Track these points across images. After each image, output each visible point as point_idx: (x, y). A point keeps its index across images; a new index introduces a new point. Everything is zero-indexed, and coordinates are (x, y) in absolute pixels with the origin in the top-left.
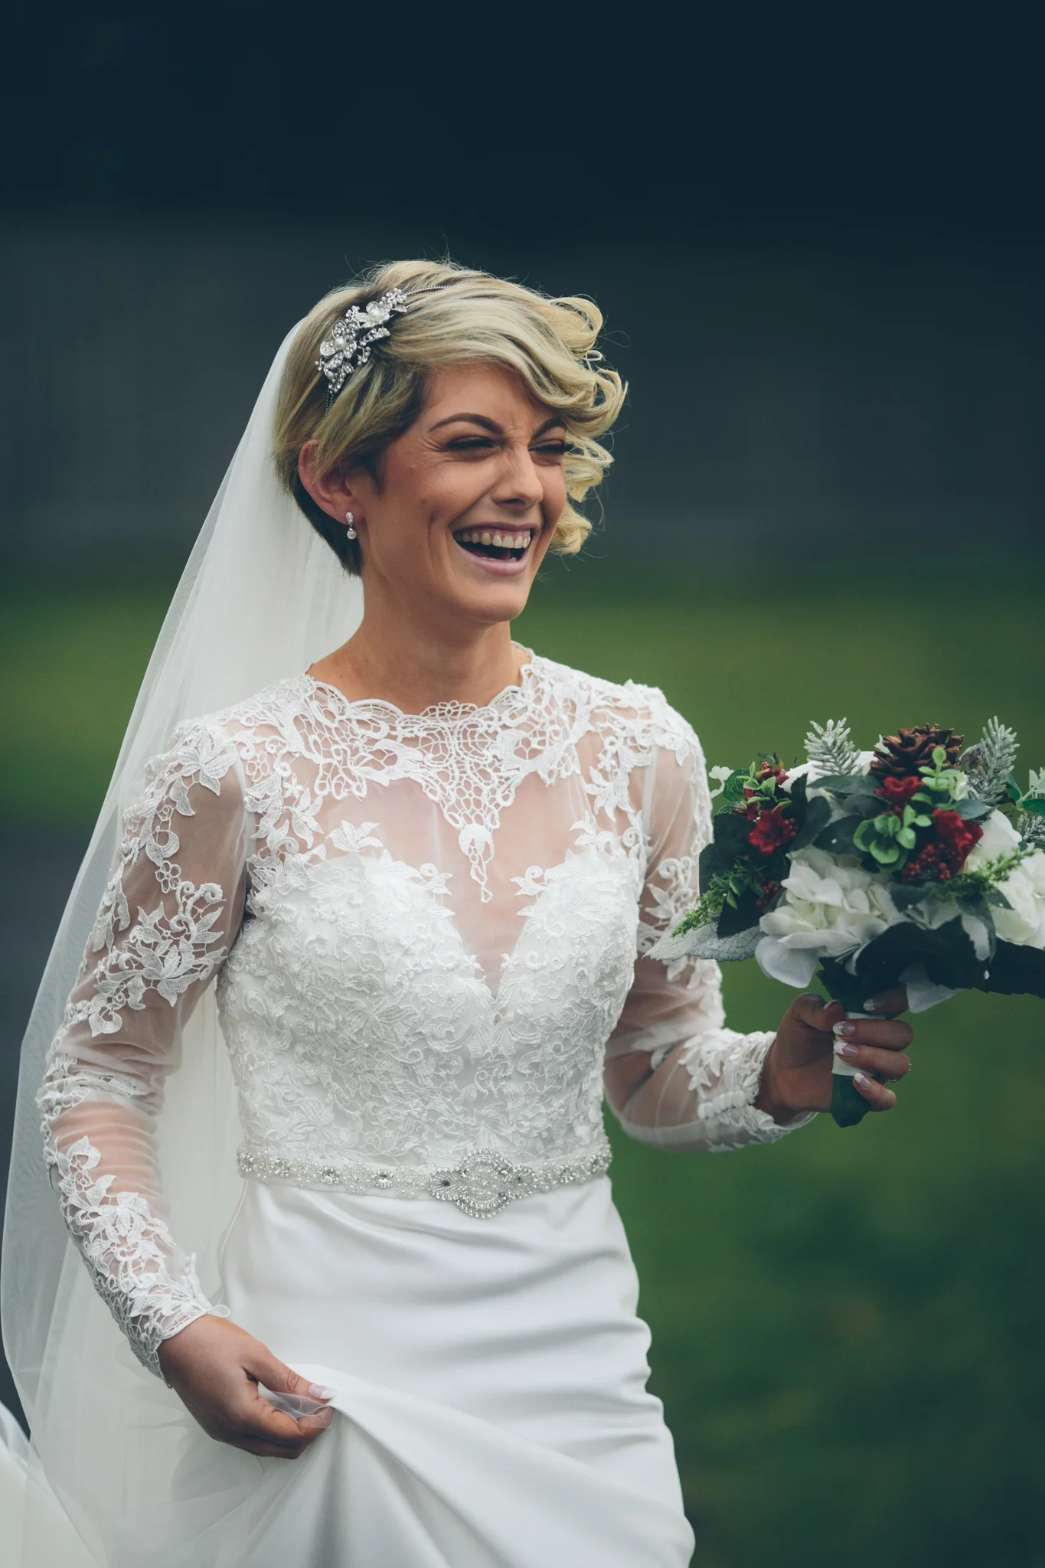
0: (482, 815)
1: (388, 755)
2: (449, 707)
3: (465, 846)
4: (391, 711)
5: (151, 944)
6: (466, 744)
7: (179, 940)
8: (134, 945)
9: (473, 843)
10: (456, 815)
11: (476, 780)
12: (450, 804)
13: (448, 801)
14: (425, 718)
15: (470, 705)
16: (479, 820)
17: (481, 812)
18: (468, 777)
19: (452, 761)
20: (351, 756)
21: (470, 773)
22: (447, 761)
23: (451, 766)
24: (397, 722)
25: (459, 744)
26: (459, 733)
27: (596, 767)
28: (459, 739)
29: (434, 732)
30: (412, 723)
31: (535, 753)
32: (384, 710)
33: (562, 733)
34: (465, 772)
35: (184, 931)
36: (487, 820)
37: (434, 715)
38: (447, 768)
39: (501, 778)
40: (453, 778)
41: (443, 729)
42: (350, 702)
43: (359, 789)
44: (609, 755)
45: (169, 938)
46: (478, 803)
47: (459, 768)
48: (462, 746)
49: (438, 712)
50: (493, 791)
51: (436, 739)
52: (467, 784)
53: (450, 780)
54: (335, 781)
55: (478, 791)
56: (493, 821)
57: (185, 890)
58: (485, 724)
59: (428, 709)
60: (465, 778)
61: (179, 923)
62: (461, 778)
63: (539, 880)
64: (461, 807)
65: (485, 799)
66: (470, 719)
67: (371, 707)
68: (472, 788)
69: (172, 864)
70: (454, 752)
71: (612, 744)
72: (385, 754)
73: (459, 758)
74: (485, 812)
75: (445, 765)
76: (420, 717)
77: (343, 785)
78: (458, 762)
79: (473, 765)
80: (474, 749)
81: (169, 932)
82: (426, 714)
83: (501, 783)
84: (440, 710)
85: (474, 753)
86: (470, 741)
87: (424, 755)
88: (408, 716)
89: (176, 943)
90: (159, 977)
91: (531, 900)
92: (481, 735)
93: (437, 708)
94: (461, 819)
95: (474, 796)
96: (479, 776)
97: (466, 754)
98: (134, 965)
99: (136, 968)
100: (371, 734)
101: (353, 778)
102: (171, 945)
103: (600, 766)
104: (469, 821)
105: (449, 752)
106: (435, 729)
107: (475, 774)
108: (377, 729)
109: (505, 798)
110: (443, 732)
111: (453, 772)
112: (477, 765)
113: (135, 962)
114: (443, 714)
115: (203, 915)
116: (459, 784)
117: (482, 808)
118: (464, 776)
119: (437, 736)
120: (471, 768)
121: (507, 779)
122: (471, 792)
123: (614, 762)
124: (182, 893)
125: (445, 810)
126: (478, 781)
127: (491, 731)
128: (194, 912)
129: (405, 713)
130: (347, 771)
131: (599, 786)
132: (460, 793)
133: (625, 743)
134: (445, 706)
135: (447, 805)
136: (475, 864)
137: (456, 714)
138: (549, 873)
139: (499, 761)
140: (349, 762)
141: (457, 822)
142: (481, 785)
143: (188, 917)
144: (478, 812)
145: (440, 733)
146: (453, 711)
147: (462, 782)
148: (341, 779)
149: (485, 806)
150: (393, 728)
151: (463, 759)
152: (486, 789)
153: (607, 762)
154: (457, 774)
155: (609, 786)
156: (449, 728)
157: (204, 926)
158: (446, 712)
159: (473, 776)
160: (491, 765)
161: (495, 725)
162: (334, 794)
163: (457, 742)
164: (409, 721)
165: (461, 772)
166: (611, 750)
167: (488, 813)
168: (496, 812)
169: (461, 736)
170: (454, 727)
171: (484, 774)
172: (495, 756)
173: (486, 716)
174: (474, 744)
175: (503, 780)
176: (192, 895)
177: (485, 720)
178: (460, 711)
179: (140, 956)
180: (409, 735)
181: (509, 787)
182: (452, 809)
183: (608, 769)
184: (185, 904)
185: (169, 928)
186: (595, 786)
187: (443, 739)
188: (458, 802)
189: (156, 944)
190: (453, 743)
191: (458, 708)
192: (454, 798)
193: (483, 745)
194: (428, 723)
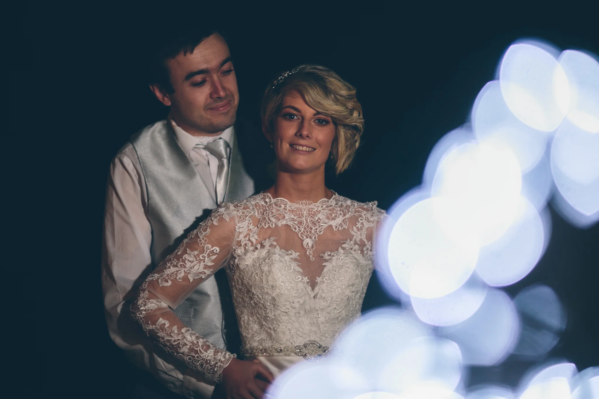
0: (312, 236)
1: (282, 215)
2: (304, 202)
3: (305, 245)
4: (286, 201)
5: (191, 261)
6: (309, 214)
7: (201, 262)
8: (185, 260)
9: (308, 244)
10: (303, 236)
12: (302, 232)
13: (301, 231)
14: (296, 205)
15: (311, 202)
16: (311, 238)
17: (311, 235)
18: (308, 224)
19: (304, 219)
20: (271, 214)
21: (309, 223)
22: (302, 218)
23: (303, 220)
24: (287, 206)
25: (307, 213)
26: (307, 210)
27: (355, 226)
28: (307, 212)
29: (299, 209)
30: (292, 205)
31: (334, 219)
32: (283, 201)
33: (342, 214)
34: (307, 222)
35: (204, 259)
36: (313, 238)
37: (299, 204)
38: (302, 220)
39: (320, 225)
40: (304, 224)
41: (302, 208)
42: (273, 198)
43: (272, 224)
44: (360, 223)
45: (198, 260)
46: (311, 232)
47: (306, 221)
48: (308, 214)
49: (300, 203)
50: (316, 229)
51: (299, 212)
52: (308, 226)
53: (303, 224)
54: (265, 222)
55: (311, 228)
56: (315, 238)
57: (208, 247)
58: (316, 208)
59: (297, 202)
60: (307, 224)
61: (203, 256)
62: (306, 224)
63: (329, 255)
64: (305, 233)
65: (313, 231)
66: (311, 206)
67: (279, 200)
68: (309, 228)
69: (206, 238)
70: (305, 216)
71: (361, 220)
72: (281, 215)
73: (306, 218)
74: (313, 235)
75: (301, 220)
76: (294, 204)
77: (267, 223)
78: (306, 219)
79: (310, 220)
80: (311, 215)
81: (199, 258)
82: (297, 203)
83: (320, 227)
84: (301, 202)
85: (311, 217)
86: (310, 213)
87: (295, 216)
88: (291, 203)
89: (200, 262)
90: (191, 272)
91: (326, 261)
92: (314, 212)
93: (300, 202)
94: (305, 237)
95: (309, 230)
96: (312, 224)
97: (309, 217)
98: (183, 266)
99: (183, 267)
100: (278, 208)
101: (271, 221)
102: (197, 263)
103: (357, 226)
104: (307, 238)
105: (303, 216)
106: (299, 208)
107: (311, 223)
108: (281, 207)
109: (320, 232)
110: (302, 209)
111: (304, 222)
112: (312, 220)
113: (184, 265)
114: (302, 204)
115: (211, 256)
116: (305, 226)
117: (312, 234)
118: (307, 223)
119: (299, 210)
120: (310, 222)
121: (322, 226)
122: (309, 229)
123: (361, 226)
124: (207, 248)
125: (299, 234)
126: (311, 226)
127: (318, 210)
128: (209, 254)
129: (290, 203)
130: (269, 219)
131: (355, 232)
132: (305, 229)
133: (365, 220)
134: (303, 201)
135: (300, 232)
136: (308, 251)
137: (306, 204)
138: (333, 254)
139: (320, 220)
140: (270, 216)
141: (303, 237)
142: (312, 227)
143: (206, 255)
144: (310, 235)
145: (300, 209)
146: (305, 203)
147: (306, 225)
148: (266, 221)
149: (313, 233)
150: (286, 207)
151: (307, 218)
152: (314, 228)
153: (359, 225)
154: (305, 223)
155: (359, 233)
156: (304, 208)
157: (210, 259)
158: (303, 203)
159: (310, 224)
160: (316, 221)
161: (320, 209)
162: (264, 226)
163: (306, 213)
164: (291, 205)
165: (306, 222)
166: (361, 221)
167: (314, 235)
168: (316, 236)
169: (308, 211)
170: (305, 208)
171: (314, 223)
172: (319, 218)
173: (317, 206)
174: (311, 214)
175: (320, 226)
176: (210, 249)
177: (316, 207)
178: (307, 203)
179: (186, 264)
180: (290, 209)
181: (322, 228)
182: (302, 233)
183: (359, 227)
184: (207, 251)
185: (199, 257)
186: (354, 232)
187: (301, 211)
188: (304, 231)
189: (193, 261)
191: (307, 202)
192: (303, 230)
193: (315, 214)
194: (297, 206)
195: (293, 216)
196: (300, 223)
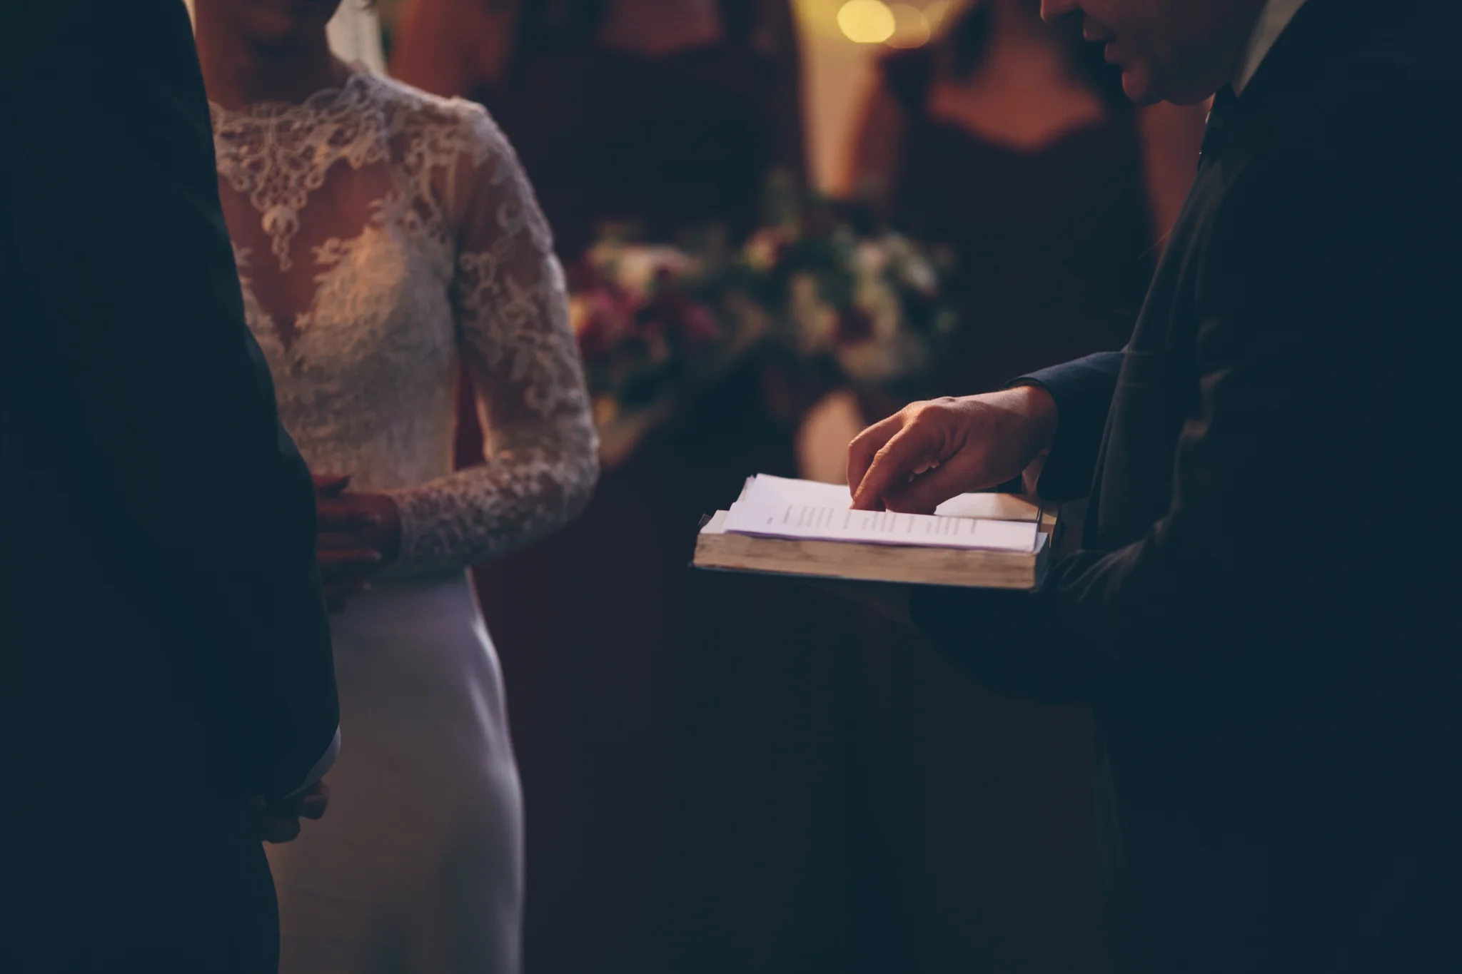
0: (289, 198)
2: (264, 105)
3: (267, 223)
6: (280, 138)
9: (275, 223)
10: (263, 199)
11: (285, 169)
12: (259, 190)
13: (256, 188)
15: (285, 107)
16: (286, 202)
17: (288, 195)
19: (265, 152)
21: (280, 163)
22: (261, 152)
23: (264, 155)
25: (274, 137)
26: (274, 127)
28: (274, 133)
29: (250, 128)
30: (232, 119)
31: (347, 142)
34: (276, 162)
36: (294, 202)
37: (251, 116)
38: (259, 158)
39: (312, 163)
40: (265, 167)
41: (260, 123)
44: (414, 154)
46: (285, 188)
47: (271, 159)
48: (275, 140)
49: (254, 114)
50: (302, 177)
51: (251, 135)
52: (278, 172)
53: (262, 169)
55: (287, 178)
56: (299, 201)
58: (299, 122)
59: (244, 111)
62: (272, 167)
63: (336, 251)
64: (268, 192)
65: (293, 183)
66: (287, 116)
68: (281, 176)
71: (418, 145)
73: (272, 150)
74: (291, 195)
75: (258, 155)
76: (237, 116)
78: (271, 154)
79: (284, 155)
80: (287, 141)
82: (243, 114)
84: (256, 108)
85: (286, 145)
86: (283, 136)
87: (239, 148)
88: (227, 114)
91: (326, 268)
92: (295, 130)
93: (254, 106)
94: (267, 204)
95: (282, 182)
96: (288, 165)
97: (279, 146)
104: (274, 203)
105: (264, 145)
106: (251, 125)
107: (285, 164)
109: (315, 180)
110: (260, 127)
111: (265, 160)
112: (289, 154)
114: (259, 114)
116: (270, 172)
117: (289, 192)
118: (275, 165)
120: (283, 158)
121: (318, 165)
122: (280, 180)
123: (418, 161)
125: (252, 197)
126: (287, 170)
127: (307, 126)
132: (270, 180)
134: (262, 108)
135: (255, 192)
136: (276, 240)
137: (271, 113)
138: (346, 245)
139: (311, 150)
141: (263, 205)
142: (291, 173)
144: (284, 194)
145: (255, 130)
146: (268, 112)
147: (273, 171)
149: (293, 190)
151: (276, 151)
152: (294, 176)
153: (411, 159)
154: (269, 165)
156: (264, 127)
158: (262, 113)
159: (282, 166)
160: (301, 157)
161: (310, 121)
163: (271, 135)
164: (229, 116)
165: (272, 164)
166: (417, 149)
167: (295, 194)
168: (304, 193)
169: (275, 131)
170: (270, 122)
171: (295, 164)
172: (307, 147)
173: (301, 114)
174: (287, 138)
175: (312, 167)
178: (274, 113)
180: (226, 131)
181: (318, 170)
182: (261, 194)
183: (412, 165)
187: (258, 134)
188: (267, 188)
190: (270, 138)
191: (273, 109)
192: (261, 185)
193: (296, 137)
194: (246, 120)
195: (233, 150)
196: (256, 166)
